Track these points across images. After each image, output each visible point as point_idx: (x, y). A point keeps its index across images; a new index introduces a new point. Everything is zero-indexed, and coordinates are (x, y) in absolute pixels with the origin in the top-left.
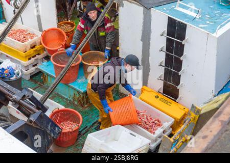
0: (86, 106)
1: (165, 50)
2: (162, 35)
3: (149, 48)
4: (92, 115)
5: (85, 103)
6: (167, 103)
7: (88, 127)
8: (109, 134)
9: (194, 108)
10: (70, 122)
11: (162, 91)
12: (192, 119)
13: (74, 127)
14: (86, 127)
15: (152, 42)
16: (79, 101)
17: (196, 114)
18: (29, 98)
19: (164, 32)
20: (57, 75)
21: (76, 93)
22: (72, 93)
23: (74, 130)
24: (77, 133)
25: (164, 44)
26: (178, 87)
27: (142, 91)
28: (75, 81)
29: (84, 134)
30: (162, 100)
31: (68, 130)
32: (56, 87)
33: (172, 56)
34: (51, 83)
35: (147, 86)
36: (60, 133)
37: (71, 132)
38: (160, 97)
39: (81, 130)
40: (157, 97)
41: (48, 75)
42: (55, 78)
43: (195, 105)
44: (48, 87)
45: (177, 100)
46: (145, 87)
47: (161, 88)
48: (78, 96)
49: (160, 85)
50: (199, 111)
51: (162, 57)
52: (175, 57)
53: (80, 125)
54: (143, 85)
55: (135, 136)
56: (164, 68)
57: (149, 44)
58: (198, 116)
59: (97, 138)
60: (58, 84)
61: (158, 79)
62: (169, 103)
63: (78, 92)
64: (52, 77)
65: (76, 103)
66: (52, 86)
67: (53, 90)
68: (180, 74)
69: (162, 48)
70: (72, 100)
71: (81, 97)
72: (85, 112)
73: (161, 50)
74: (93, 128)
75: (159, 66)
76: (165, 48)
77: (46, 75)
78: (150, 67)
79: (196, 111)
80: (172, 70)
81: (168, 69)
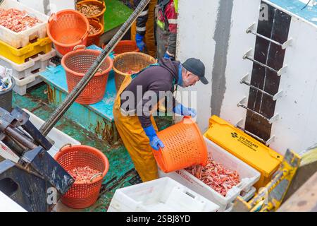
0: (116, 143)
1: (252, 58)
2: (250, 31)
3: (226, 53)
4: (126, 158)
5: (116, 138)
6: (250, 145)
7: (117, 179)
8: (151, 192)
9: (290, 156)
10: (89, 169)
11: (243, 126)
12: (284, 174)
13: (95, 176)
14: (115, 178)
15: (232, 42)
16: (106, 134)
17: (293, 166)
18: (21, 124)
19: (252, 27)
20: (70, 90)
21: (101, 120)
22: (94, 120)
23: (94, 181)
24: (99, 187)
25: (251, 47)
26: (271, 121)
27: (211, 124)
28: (101, 101)
29: (110, 190)
30: (242, 140)
31: (85, 182)
32: (67, 108)
33: (264, 67)
34: (60, 101)
35: (219, 116)
36: (71, 185)
37: (89, 185)
38: (239, 135)
39: (107, 181)
40: (235, 135)
41: (55, 88)
42: (67, 94)
43: (292, 151)
44: (55, 108)
45: (268, 142)
46: (215, 118)
47: (242, 121)
48: (103, 126)
49: (241, 116)
50: (297, 161)
51: (247, 69)
52: (268, 69)
53: (104, 173)
54: (212, 114)
55: (194, 197)
56: (249, 87)
57: (226, 46)
58: (296, 169)
59: (131, 197)
60: (70, 104)
61: (238, 106)
62: (253, 147)
63: (105, 119)
64: (62, 92)
65: (100, 137)
66: (60, 106)
67: (63, 113)
68: (274, 99)
69: (248, 54)
70: (94, 132)
71: (109, 128)
72: (115, 154)
73: (246, 58)
74: (126, 180)
75: (241, 83)
76: (253, 54)
77: (53, 89)
78: (226, 85)
79: (292, 161)
80: (262, 91)
81: (256, 90)
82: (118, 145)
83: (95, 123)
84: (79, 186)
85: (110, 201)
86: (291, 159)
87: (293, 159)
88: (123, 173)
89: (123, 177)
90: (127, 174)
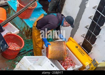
0: (29, 37)
1: (92, 19)
2: (94, 8)
3: (83, 14)
4: (32, 44)
5: (30, 35)
6: (82, 53)
7: (26, 51)
8: (37, 60)
9: (95, 62)
10: (16, 44)
11: (81, 45)
12: (90, 68)
13: (17, 48)
14: (25, 51)
15: (86, 10)
16: (26, 33)
17: (94, 66)
19: (96, 7)
20: (17, 11)
21: (26, 26)
22: (23, 26)
23: (16, 50)
24: (18, 53)
25: (93, 14)
26: (93, 46)
27: (69, 40)
28: (28, 19)
29: (22, 55)
30: (79, 50)
31: (13, 49)
32: (14, 18)
33: (96, 24)
34: (12, 14)
35: (73, 38)
36: (7, 49)
37: (14, 51)
38: (79, 48)
39: (22, 51)
40: (77, 47)
41: (12, 8)
42: (16, 12)
43: (96, 60)
44: (9, 16)
45: (89, 54)
46: (71, 38)
47: (81, 42)
48: (26, 29)
49: (81, 40)
50: (97, 64)
51: (89, 23)
53: (21, 48)
54: (70, 37)
55: (54, 67)
56: (88, 30)
57: (83, 11)
58: (95, 67)
59: (29, 60)
61: (82, 36)
62: (83, 54)
63: (28, 27)
64: (14, 11)
65: (24, 33)
66: (11, 16)
67: (12, 19)
68: (96, 38)
69: (91, 17)
70: (22, 30)
71: (29, 30)
72: (28, 41)
73: (90, 18)
74: (29, 53)
75: (85, 27)
76: (93, 17)
77: (11, 9)
78: (79, 27)
79: (95, 64)
80: (93, 33)
81: (90, 32)
82: (30, 38)
83: (23, 27)
84: (10, 50)
85: (21, 59)
86: (94, 63)
87: (95, 63)
88: (29, 50)
89: (29, 51)
90: (30, 50)
